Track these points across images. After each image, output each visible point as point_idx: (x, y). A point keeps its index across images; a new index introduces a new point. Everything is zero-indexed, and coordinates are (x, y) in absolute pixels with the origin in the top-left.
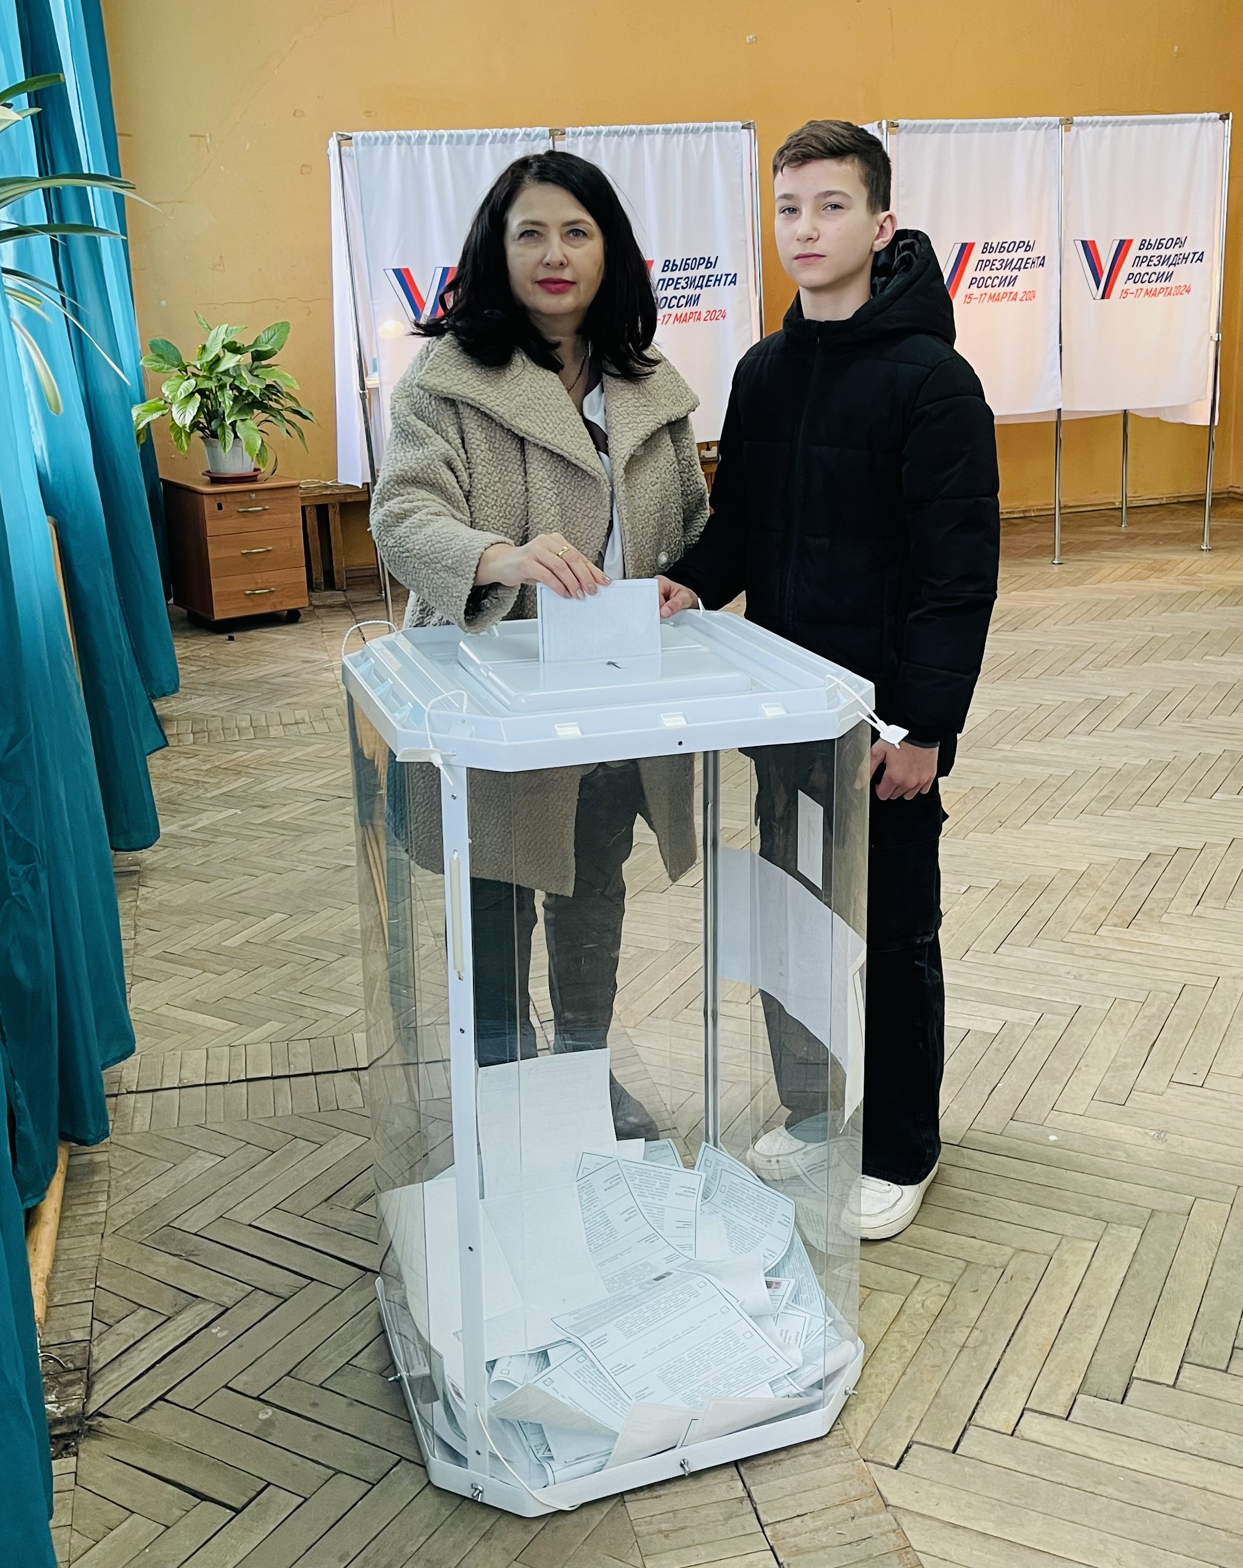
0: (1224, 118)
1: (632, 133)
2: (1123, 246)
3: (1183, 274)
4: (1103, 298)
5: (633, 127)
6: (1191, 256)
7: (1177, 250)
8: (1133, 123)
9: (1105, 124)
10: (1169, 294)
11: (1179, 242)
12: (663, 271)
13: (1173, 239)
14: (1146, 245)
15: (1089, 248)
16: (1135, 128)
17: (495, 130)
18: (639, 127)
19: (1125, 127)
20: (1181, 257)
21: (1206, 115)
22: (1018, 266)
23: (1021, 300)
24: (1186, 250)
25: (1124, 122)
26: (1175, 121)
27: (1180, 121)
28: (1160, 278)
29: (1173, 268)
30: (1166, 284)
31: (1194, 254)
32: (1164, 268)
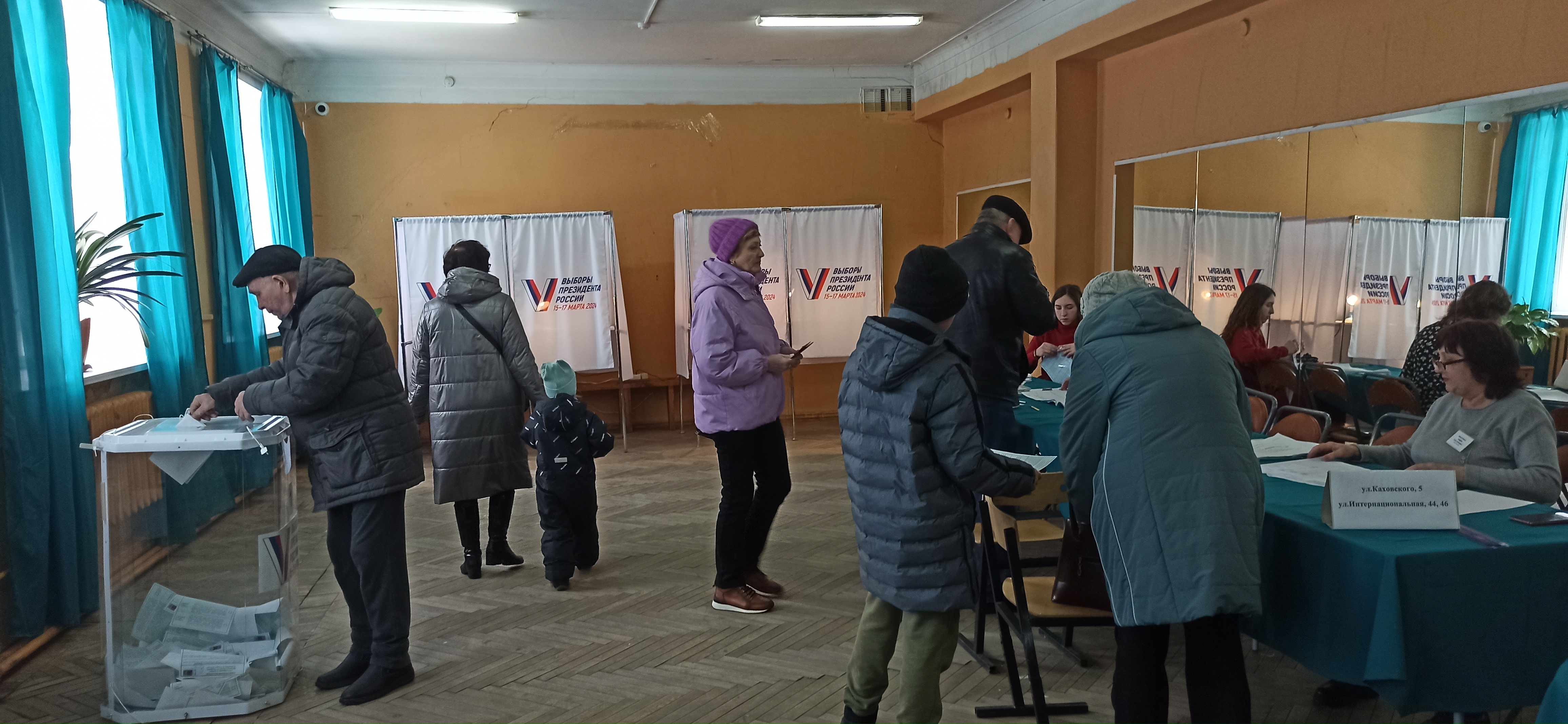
0: (878, 207)
1: (547, 217)
2: (824, 272)
3: (860, 286)
4: (813, 298)
5: (547, 214)
6: (864, 277)
7: (856, 274)
8: (825, 210)
9: (810, 210)
10: (853, 296)
11: (856, 270)
12: (562, 284)
13: (853, 268)
14: (838, 271)
15: (804, 273)
16: (827, 212)
17: (474, 216)
18: (550, 214)
19: (822, 212)
20: (859, 277)
21: (866, 206)
24: (862, 273)
25: (820, 209)
26: (849, 209)
27: (853, 208)
28: (847, 288)
29: (853, 283)
30: (851, 292)
31: (866, 276)
32: (849, 283)
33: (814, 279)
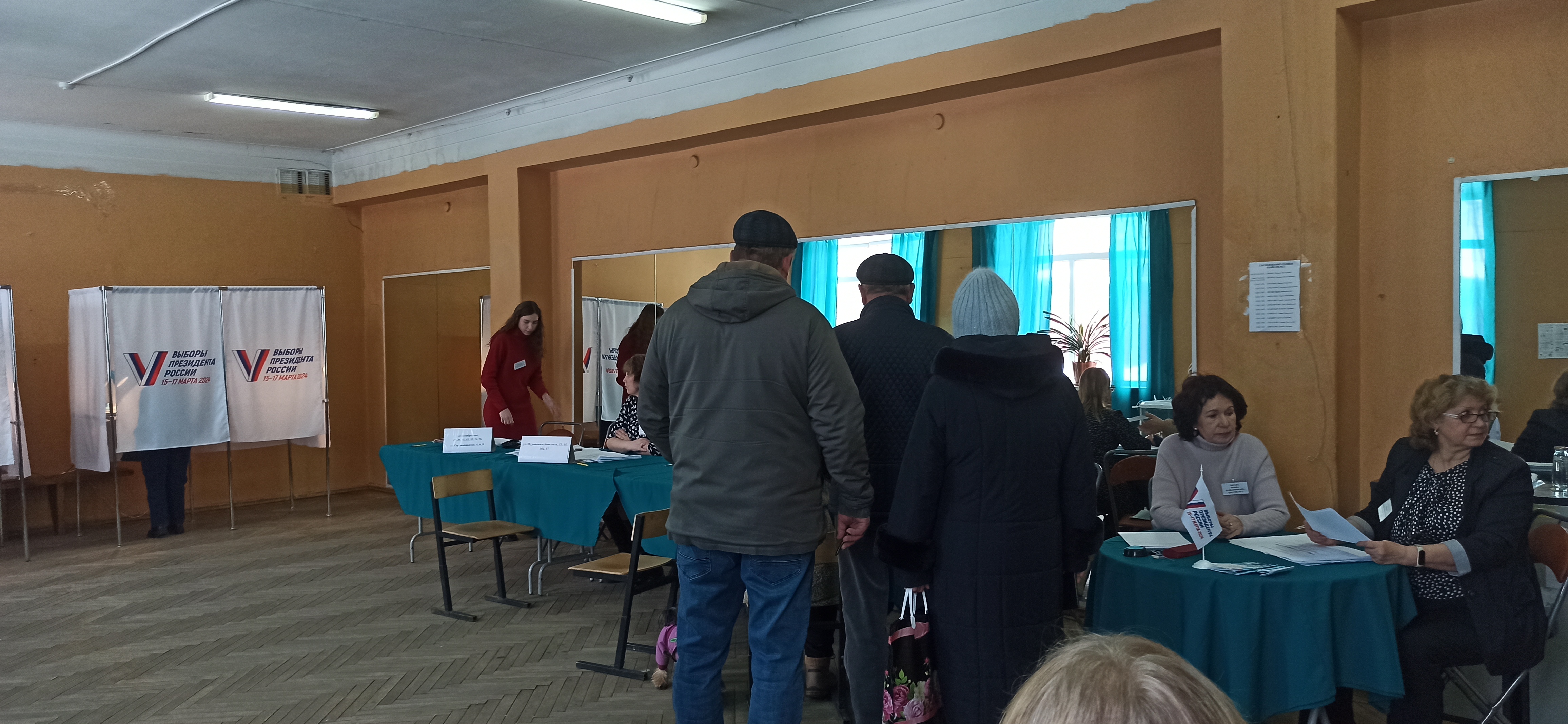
0: (321, 289)
2: (264, 353)
3: (302, 367)
4: (252, 380)
6: (306, 358)
7: (297, 355)
8: (265, 290)
9: (248, 290)
10: (295, 378)
11: (300, 351)
13: (295, 350)
14: (278, 352)
15: (242, 355)
16: (266, 292)
19: (260, 292)
20: (301, 358)
21: (309, 287)
22: (196, 364)
23: (199, 382)
24: (303, 354)
25: (259, 290)
26: (290, 290)
27: (293, 289)
28: (288, 369)
29: (295, 365)
30: (293, 373)
31: (308, 357)
32: (291, 365)
33: (253, 362)
